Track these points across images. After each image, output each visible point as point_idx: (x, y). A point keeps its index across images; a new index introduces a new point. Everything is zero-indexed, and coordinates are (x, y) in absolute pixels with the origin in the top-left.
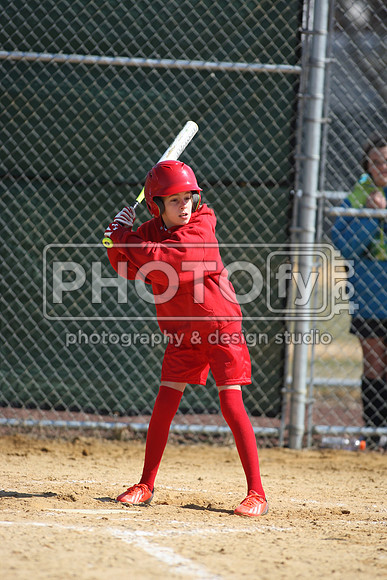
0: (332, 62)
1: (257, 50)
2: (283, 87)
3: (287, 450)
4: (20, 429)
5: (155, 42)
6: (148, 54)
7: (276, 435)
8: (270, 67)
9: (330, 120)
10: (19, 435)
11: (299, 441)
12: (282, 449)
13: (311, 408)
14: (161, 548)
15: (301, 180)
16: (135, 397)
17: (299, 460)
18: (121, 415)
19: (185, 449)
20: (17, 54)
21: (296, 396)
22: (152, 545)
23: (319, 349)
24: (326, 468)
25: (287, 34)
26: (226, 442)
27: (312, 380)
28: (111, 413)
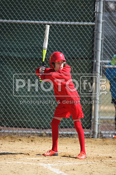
0: (104, 22)
1: (82, 18)
2: (90, 29)
3: (93, 139)
4: (12, 134)
5: (51, 16)
6: (49, 20)
7: (89, 134)
8: (86, 23)
9: (104, 39)
10: (12, 136)
11: (96, 136)
12: (91, 138)
13: (100, 126)
14: (55, 169)
15: (96, 57)
16: (47, 123)
17: (96, 142)
18: (43, 129)
19: (62, 139)
20: (10, 21)
21: (95, 122)
22: (53, 168)
23: (102, 108)
24: (104, 144)
25: (91, 13)
26: (74, 137)
27: (100, 117)
28: (40, 129)
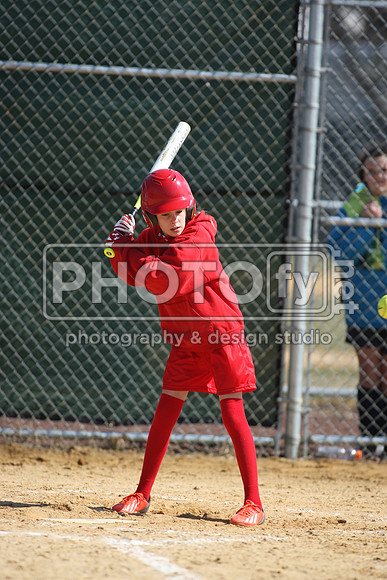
0: (327, 72)
1: (253, 60)
2: (279, 96)
3: (283, 459)
4: (15, 438)
5: (150, 52)
6: (143, 63)
7: (272, 444)
8: (266, 76)
9: (325, 130)
10: (14, 445)
11: (295, 451)
12: (278, 459)
13: (307, 417)
14: (156, 558)
15: (297, 190)
16: (130, 407)
17: (295, 469)
18: (117, 424)
19: (181, 459)
20: (11, 64)
21: (291, 406)
22: (148, 555)
23: (315, 357)
24: (322, 477)
25: (282, 43)
26: (221, 452)
27: (308, 389)
28: (106, 423)
